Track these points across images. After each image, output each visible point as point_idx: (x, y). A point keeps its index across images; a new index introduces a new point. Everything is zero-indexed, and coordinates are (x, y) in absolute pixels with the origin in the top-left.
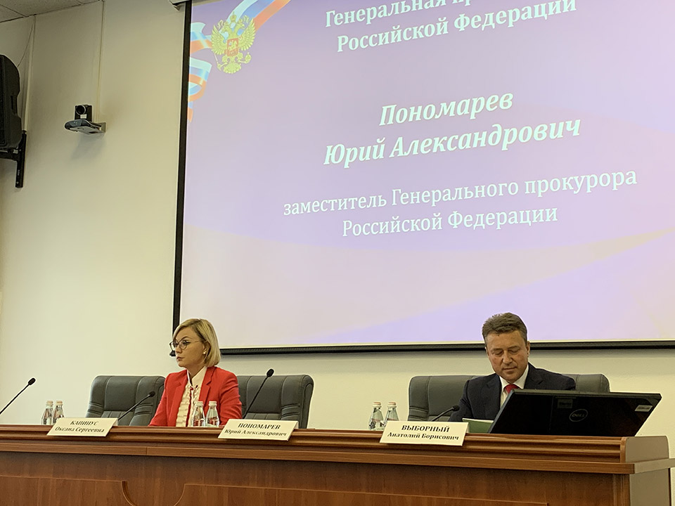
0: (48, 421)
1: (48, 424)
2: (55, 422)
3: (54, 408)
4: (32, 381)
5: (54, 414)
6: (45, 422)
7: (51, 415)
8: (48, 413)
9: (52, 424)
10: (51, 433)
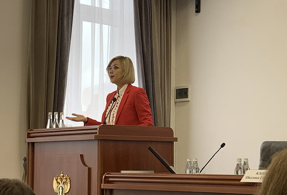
0: (239, 172)
1: (239, 174)
2: (244, 173)
3: (243, 163)
4: (223, 145)
5: (243, 167)
6: (237, 173)
7: (241, 168)
8: (238, 167)
9: (242, 174)
10: (243, 180)
